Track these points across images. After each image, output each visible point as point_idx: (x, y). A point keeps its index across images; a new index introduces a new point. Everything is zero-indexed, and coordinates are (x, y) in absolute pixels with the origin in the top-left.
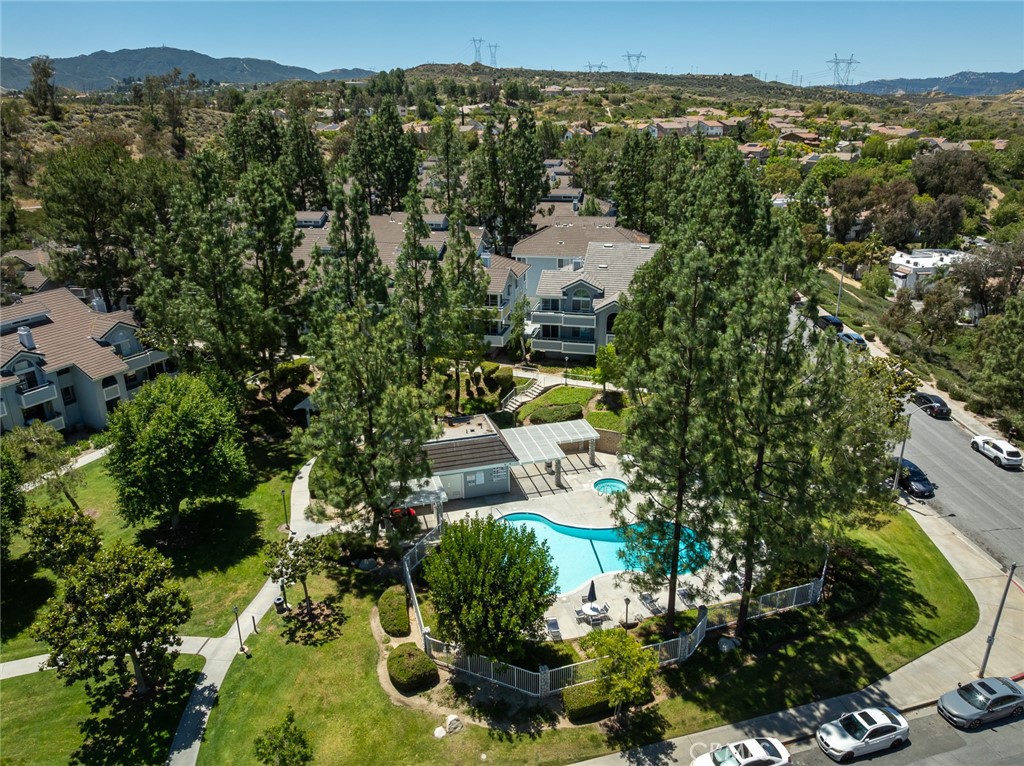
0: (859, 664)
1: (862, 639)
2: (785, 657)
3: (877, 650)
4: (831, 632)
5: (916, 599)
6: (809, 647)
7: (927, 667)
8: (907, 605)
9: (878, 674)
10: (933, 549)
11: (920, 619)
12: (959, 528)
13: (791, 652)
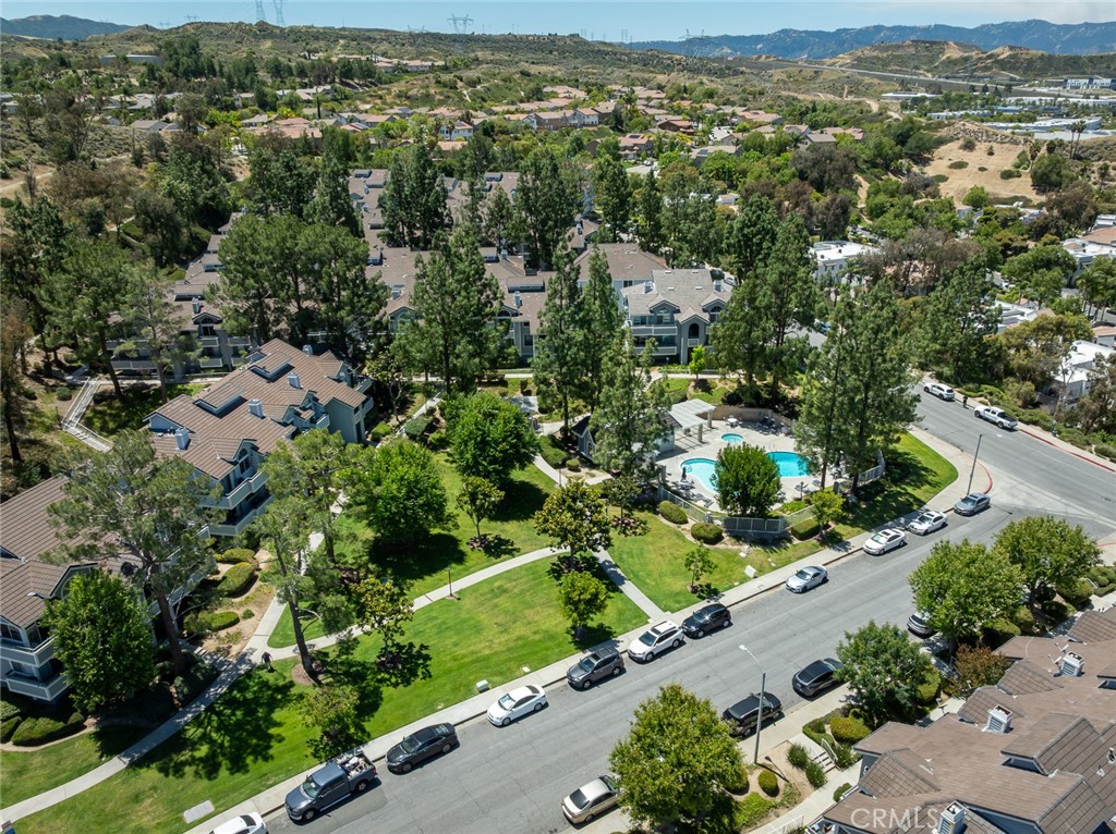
0: (911, 500)
1: (910, 490)
2: (878, 501)
3: (917, 493)
4: (894, 489)
5: (926, 469)
6: (886, 495)
7: (943, 496)
8: (923, 473)
9: (921, 503)
10: (925, 446)
11: (930, 478)
12: (934, 434)
13: (880, 499)
